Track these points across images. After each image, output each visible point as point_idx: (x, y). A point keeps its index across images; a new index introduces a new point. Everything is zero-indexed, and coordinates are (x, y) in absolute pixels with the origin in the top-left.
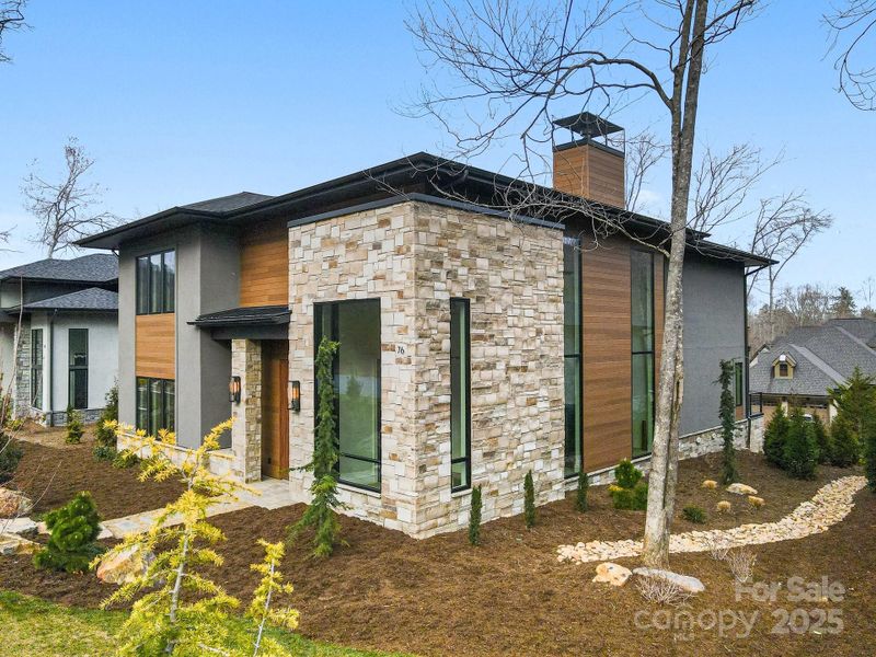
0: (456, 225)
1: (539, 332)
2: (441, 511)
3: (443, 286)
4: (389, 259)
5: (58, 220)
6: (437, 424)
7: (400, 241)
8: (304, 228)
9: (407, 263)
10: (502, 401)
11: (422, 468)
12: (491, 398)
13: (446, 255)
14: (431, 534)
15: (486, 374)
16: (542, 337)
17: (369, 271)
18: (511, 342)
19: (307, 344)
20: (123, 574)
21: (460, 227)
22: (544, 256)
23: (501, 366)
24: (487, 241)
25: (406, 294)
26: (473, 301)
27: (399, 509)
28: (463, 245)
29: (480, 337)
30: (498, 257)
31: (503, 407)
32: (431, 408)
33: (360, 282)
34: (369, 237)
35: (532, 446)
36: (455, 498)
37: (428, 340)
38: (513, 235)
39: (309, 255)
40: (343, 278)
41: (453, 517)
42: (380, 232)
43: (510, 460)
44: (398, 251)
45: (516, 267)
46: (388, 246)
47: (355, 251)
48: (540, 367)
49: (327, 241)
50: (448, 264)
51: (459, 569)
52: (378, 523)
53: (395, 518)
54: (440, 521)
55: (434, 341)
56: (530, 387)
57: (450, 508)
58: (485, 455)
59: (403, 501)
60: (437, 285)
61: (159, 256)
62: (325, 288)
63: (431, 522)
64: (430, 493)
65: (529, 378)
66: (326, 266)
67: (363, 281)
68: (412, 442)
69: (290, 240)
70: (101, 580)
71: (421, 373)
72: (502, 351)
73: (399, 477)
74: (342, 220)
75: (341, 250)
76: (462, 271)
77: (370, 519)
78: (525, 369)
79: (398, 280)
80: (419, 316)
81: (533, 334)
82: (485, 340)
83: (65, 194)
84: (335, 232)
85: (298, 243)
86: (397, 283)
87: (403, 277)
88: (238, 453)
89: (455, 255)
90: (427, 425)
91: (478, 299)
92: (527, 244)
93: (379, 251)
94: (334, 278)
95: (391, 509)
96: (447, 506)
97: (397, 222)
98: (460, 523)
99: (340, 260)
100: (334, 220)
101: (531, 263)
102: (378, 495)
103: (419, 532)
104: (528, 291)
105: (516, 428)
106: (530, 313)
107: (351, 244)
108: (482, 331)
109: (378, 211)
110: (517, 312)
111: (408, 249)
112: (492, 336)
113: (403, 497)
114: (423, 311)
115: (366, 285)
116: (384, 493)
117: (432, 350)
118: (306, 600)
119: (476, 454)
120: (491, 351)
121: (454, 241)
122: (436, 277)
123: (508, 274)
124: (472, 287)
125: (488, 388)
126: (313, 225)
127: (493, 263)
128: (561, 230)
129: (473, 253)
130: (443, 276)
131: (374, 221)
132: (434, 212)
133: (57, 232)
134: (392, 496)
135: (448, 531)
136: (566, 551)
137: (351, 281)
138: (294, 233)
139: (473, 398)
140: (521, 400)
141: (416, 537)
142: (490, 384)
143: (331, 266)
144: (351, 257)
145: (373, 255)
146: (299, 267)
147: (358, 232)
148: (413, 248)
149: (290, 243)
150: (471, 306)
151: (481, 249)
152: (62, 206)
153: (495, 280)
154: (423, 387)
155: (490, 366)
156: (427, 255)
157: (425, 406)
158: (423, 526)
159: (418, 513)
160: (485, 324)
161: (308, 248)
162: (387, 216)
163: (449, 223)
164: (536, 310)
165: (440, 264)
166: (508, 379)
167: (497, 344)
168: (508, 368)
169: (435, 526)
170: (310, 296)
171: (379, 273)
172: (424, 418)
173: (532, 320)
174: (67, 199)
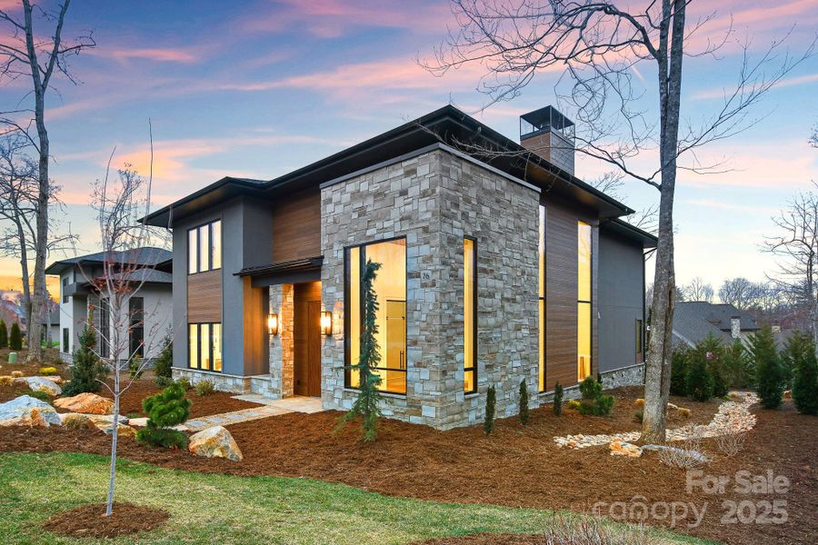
0: (468, 176)
1: (523, 273)
2: (456, 409)
3: (458, 224)
4: (415, 202)
5: (115, 226)
6: (454, 337)
7: (425, 185)
8: (335, 188)
9: (432, 202)
10: (498, 324)
11: (444, 373)
12: (491, 321)
13: (461, 199)
14: (451, 427)
15: (488, 301)
16: (526, 277)
17: (395, 214)
18: (505, 277)
19: (338, 282)
20: (211, 449)
21: (471, 178)
22: (526, 212)
23: (498, 296)
24: (489, 193)
25: (431, 228)
26: (479, 240)
27: (424, 407)
28: (473, 193)
29: (485, 271)
30: (496, 207)
31: (498, 329)
32: (450, 324)
33: (387, 224)
34: (396, 186)
35: (517, 364)
36: (466, 400)
37: (449, 268)
38: (507, 191)
39: (339, 209)
40: (371, 224)
41: (465, 415)
42: (407, 180)
43: (503, 373)
44: (424, 194)
45: (509, 218)
46: (414, 191)
47: (382, 199)
48: (524, 300)
49: (357, 195)
50: (463, 207)
51: (484, 451)
52: (403, 420)
53: (420, 415)
54: (456, 417)
55: (453, 269)
56: (517, 316)
57: (463, 408)
58: (487, 367)
59: (427, 400)
60: (456, 223)
61: (207, 226)
62: (355, 233)
63: (451, 417)
64: (449, 393)
65: (517, 308)
66: (355, 216)
67: (391, 223)
68: (436, 351)
69: (322, 199)
70: (194, 453)
71: (443, 294)
72: (499, 284)
73: (423, 381)
74: (371, 176)
75: (370, 201)
76: (472, 214)
77: (396, 418)
78: (514, 301)
79: (423, 218)
80: (442, 247)
81: (519, 274)
82: (488, 273)
83: (120, 206)
84: (364, 187)
85: (330, 200)
86: (423, 221)
87: (429, 215)
88: (276, 375)
89: (467, 200)
90: (448, 337)
91: (483, 239)
92: (516, 199)
93: (406, 197)
94: (363, 225)
95: (416, 408)
96: (462, 405)
97: (423, 170)
98: (470, 420)
99: (369, 209)
100: (363, 178)
101: (518, 216)
102: (404, 397)
103: (442, 425)
104: (516, 239)
105: (507, 348)
106: (517, 256)
107: (380, 194)
108: (485, 266)
109: (404, 164)
110: (509, 254)
111: (434, 191)
112: (492, 271)
113: (427, 397)
114: (445, 242)
115: (393, 226)
116: (409, 395)
117: (451, 276)
118: (369, 471)
119: (481, 364)
120: (491, 282)
121: (466, 189)
122: (454, 216)
123: (503, 222)
124: (479, 229)
125: (489, 313)
126: (343, 184)
127: (493, 211)
128: (538, 192)
129: (480, 202)
130: (459, 217)
131: (401, 172)
132: (453, 162)
133: (114, 234)
134: (417, 396)
135: (461, 426)
136: (561, 441)
137: (379, 225)
138: (326, 193)
139: (479, 319)
140: (511, 325)
141: (439, 428)
142: (490, 309)
143: (359, 216)
144: (378, 205)
145: (400, 201)
146: (331, 220)
147: (386, 184)
148: (438, 190)
149: (322, 202)
150: (479, 244)
151: (485, 199)
152: (118, 216)
153: (494, 226)
154: (445, 306)
155: (491, 295)
156: (448, 197)
157: (446, 322)
158: (445, 420)
159: (442, 409)
160: (487, 261)
161: (338, 203)
162: (412, 167)
163: (463, 174)
164: (521, 254)
165: (457, 206)
166: (503, 307)
167: (495, 278)
168: (503, 299)
169: (453, 421)
170: (340, 242)
171: (405, 215)
172: (445, 331)
173: (519, 262)
174: (122, 210)
